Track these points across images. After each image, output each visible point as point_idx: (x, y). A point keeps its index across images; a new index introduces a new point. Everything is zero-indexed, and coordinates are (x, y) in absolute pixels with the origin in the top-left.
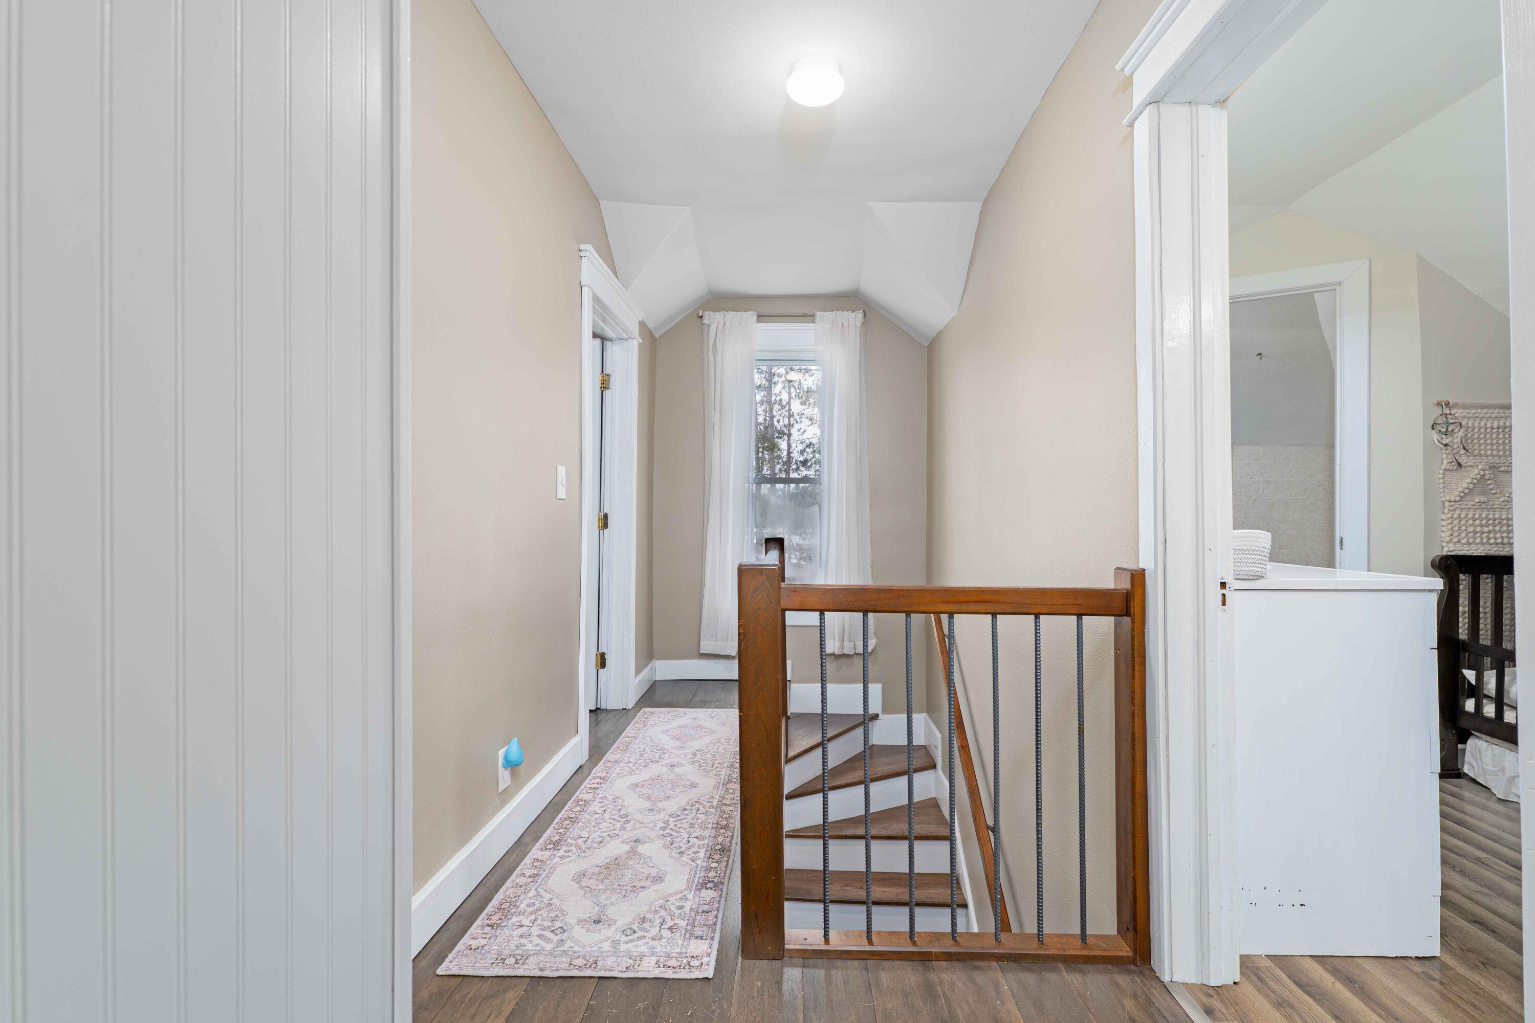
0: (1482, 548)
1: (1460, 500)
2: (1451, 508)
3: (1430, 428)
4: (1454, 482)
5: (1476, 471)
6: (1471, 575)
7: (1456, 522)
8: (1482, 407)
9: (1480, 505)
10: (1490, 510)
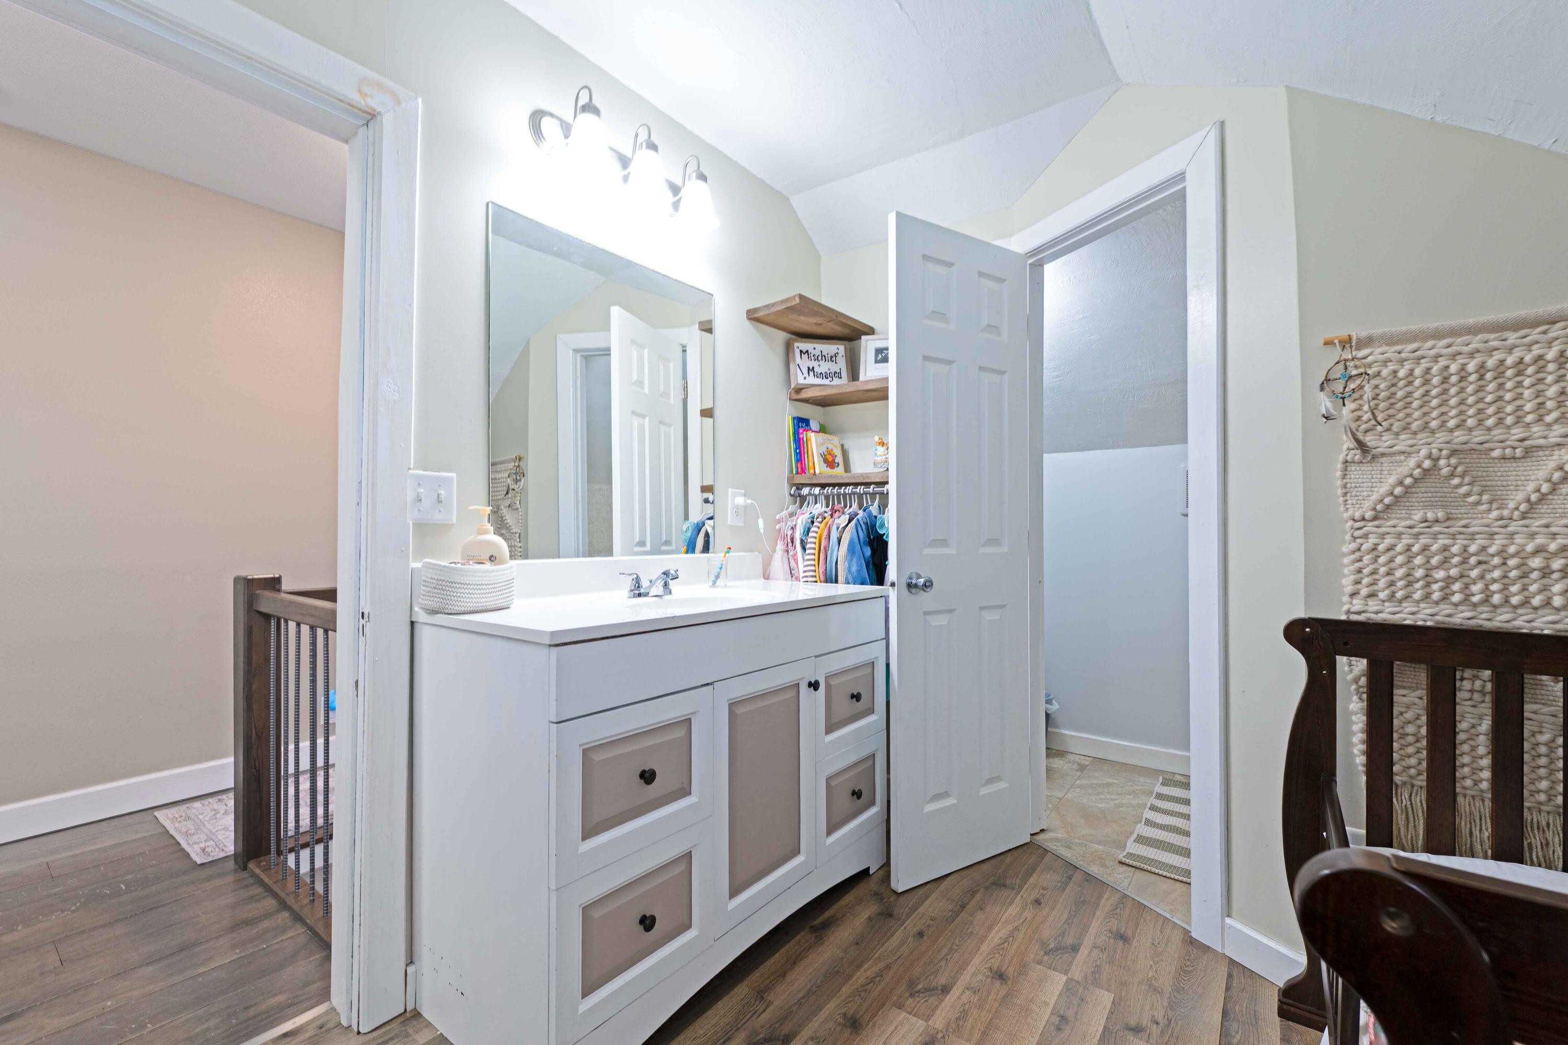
0: (1429, 611)
1: (1375, 518)
2: (1357, 533)
3: (1318, 388)
4: (1365, 485)
5: (1412, 462)
6: (1429, 666)
7: (1367, 559)
8: (1437, 335)
9: (1429, 527)
10: (1458, 536)
